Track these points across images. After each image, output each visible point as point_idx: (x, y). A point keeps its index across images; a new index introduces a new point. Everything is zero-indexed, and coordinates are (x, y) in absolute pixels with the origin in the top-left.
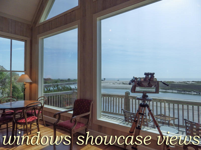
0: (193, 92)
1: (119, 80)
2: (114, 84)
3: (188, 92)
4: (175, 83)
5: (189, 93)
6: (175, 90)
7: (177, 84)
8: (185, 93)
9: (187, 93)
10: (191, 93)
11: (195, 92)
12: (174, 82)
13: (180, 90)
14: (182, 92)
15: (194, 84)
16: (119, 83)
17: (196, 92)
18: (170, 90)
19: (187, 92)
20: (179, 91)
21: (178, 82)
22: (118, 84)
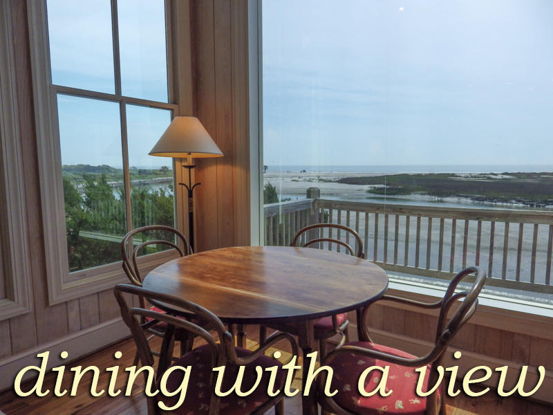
0: (514, 201)
1: (304, 171)
2: (295, 180)
3: (500, 201)
4: (460, 176)
5: (505, 204)
6: (466, 197)
7: (464, 179)
8: (494, 203)
9: (499, 204)
10: (509, 204)
11: (520, 201)
12: (457, 176)
13: (480, 198)
14: (485, 202)
15: (510, 179)
16: (308, 178)
17: (524, 203)
18: (454, 196)
19: (498, 201)
20: (477, 199)
21: (466, 175)
22: (305, 180)
